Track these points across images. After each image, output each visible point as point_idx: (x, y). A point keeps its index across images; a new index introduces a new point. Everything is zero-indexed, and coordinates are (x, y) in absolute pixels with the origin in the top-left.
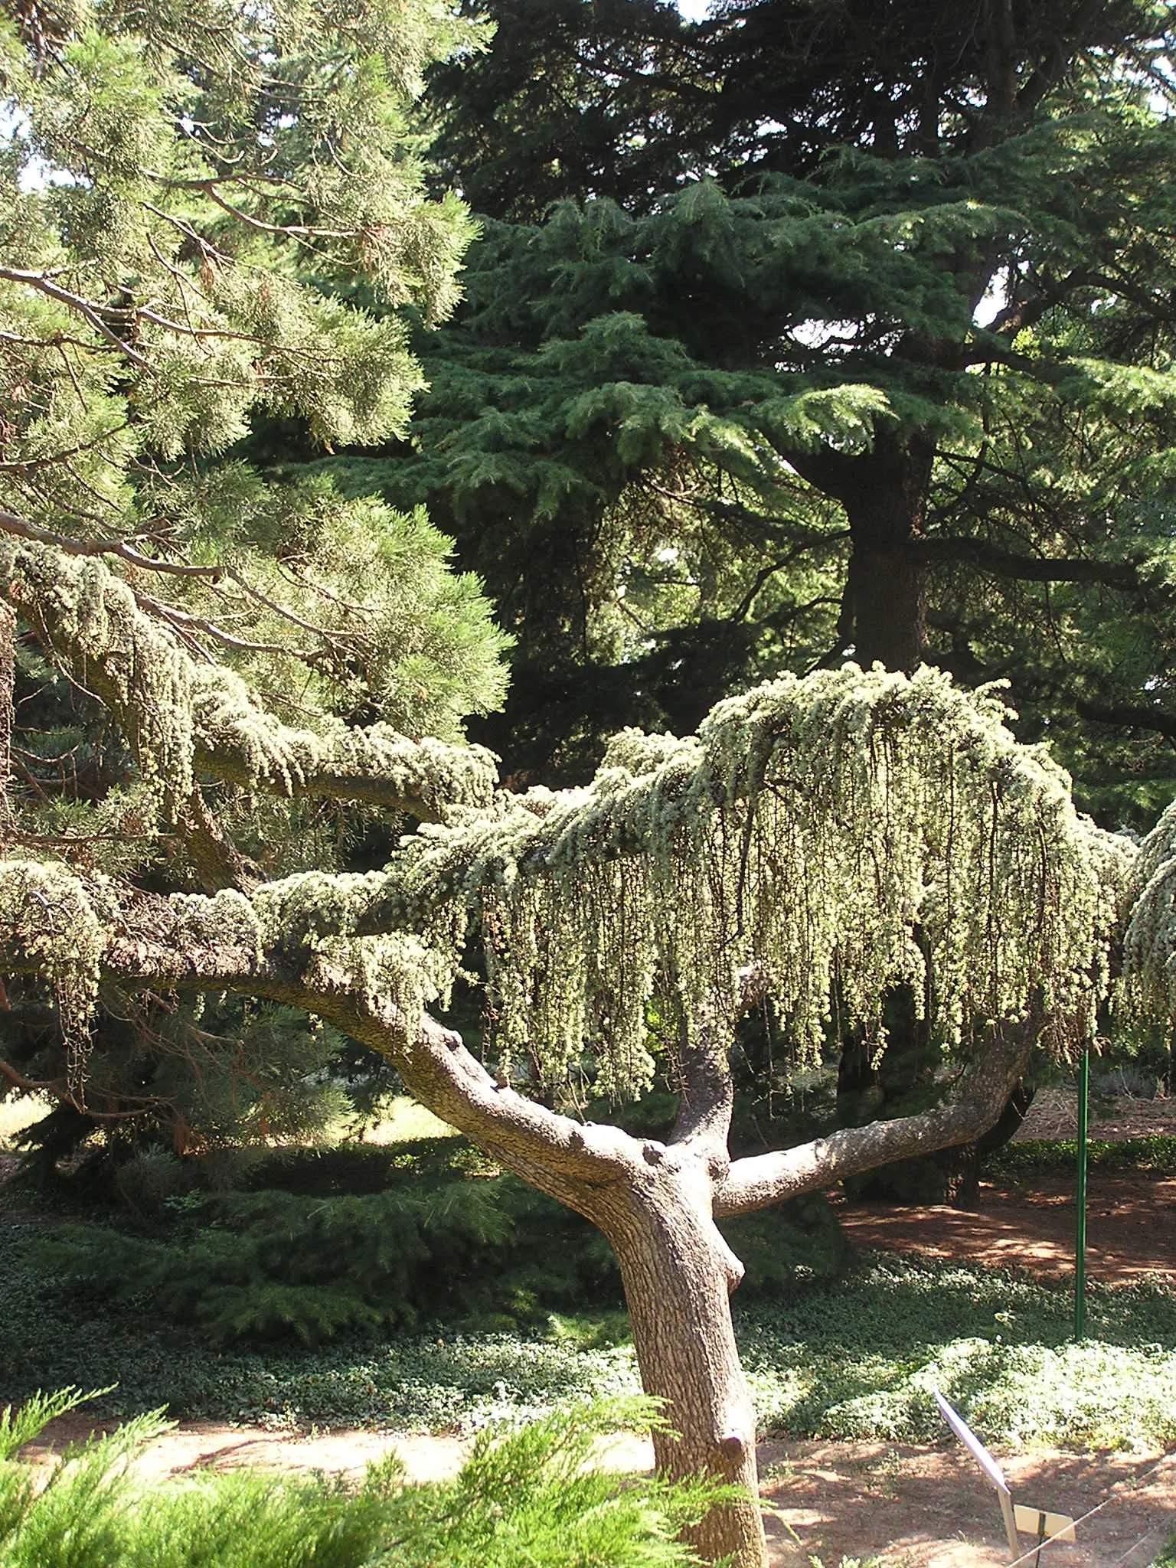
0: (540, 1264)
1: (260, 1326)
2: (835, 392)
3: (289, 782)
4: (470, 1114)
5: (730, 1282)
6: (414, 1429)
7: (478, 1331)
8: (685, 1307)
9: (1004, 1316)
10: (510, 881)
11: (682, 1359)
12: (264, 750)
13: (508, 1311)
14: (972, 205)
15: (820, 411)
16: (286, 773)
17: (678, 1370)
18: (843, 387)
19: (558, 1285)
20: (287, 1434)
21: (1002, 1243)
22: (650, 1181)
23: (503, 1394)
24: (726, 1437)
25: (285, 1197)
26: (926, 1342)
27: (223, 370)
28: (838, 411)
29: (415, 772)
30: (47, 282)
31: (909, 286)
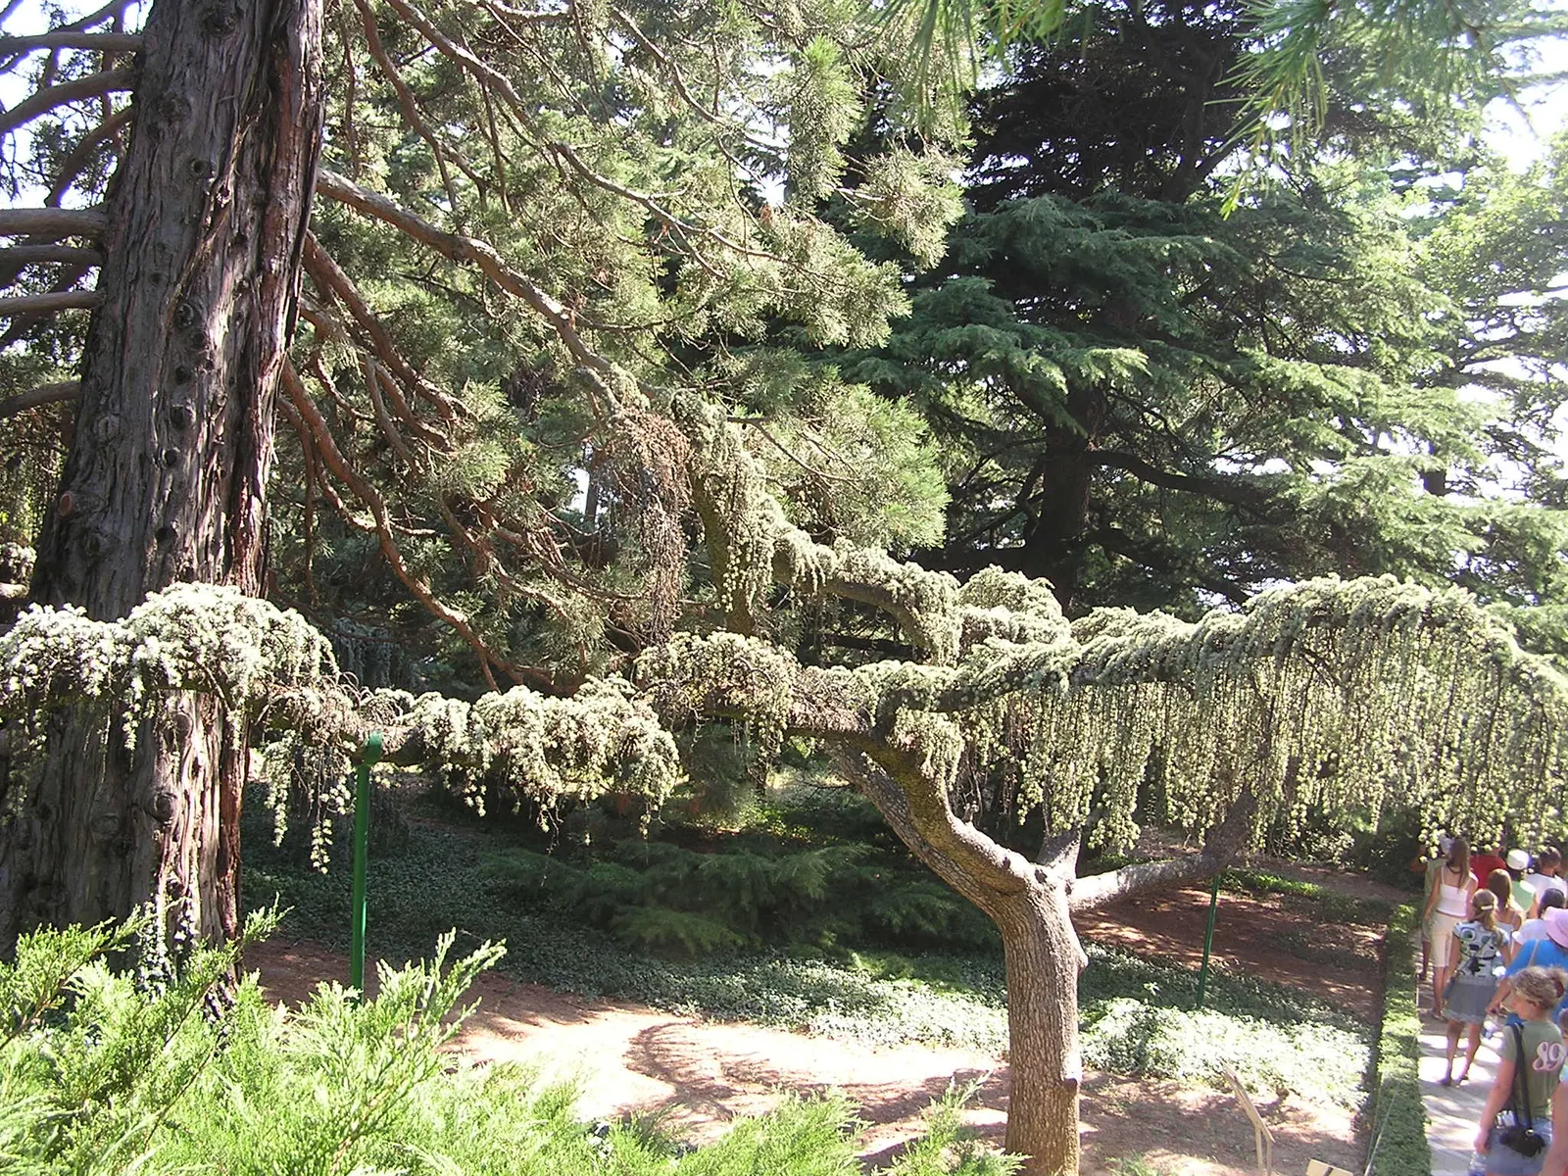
0: (836, 914)
1: (662, 939)
2: (1114, 351)
3: (816, 582)
4: (948, 839)
5: (1080, 968)
6: (777, 1027)
7: (803, 958)
8: (1052, 984)
9: (1152, 986)
10: (1066, 690)
11: (1046, 1021)
12: (804, 556)
13: (819, 946)
14: (1207, 240)
15: (1104, 363)
16: (815, 576)
17: (1042, 1027)
18: (1121, 350)
19: (850, 930)
20: (691, 1020)
21: (1104, 925)
22: (1039, 894)
23: (833, 1008)
24: (1068, 1077)
25: (675, 848)
26: (1098, 998)
27: (760, 280)
28: (1116, 366)
29: (905, 586)
30: (651, 203)
31: (1145, 285)
